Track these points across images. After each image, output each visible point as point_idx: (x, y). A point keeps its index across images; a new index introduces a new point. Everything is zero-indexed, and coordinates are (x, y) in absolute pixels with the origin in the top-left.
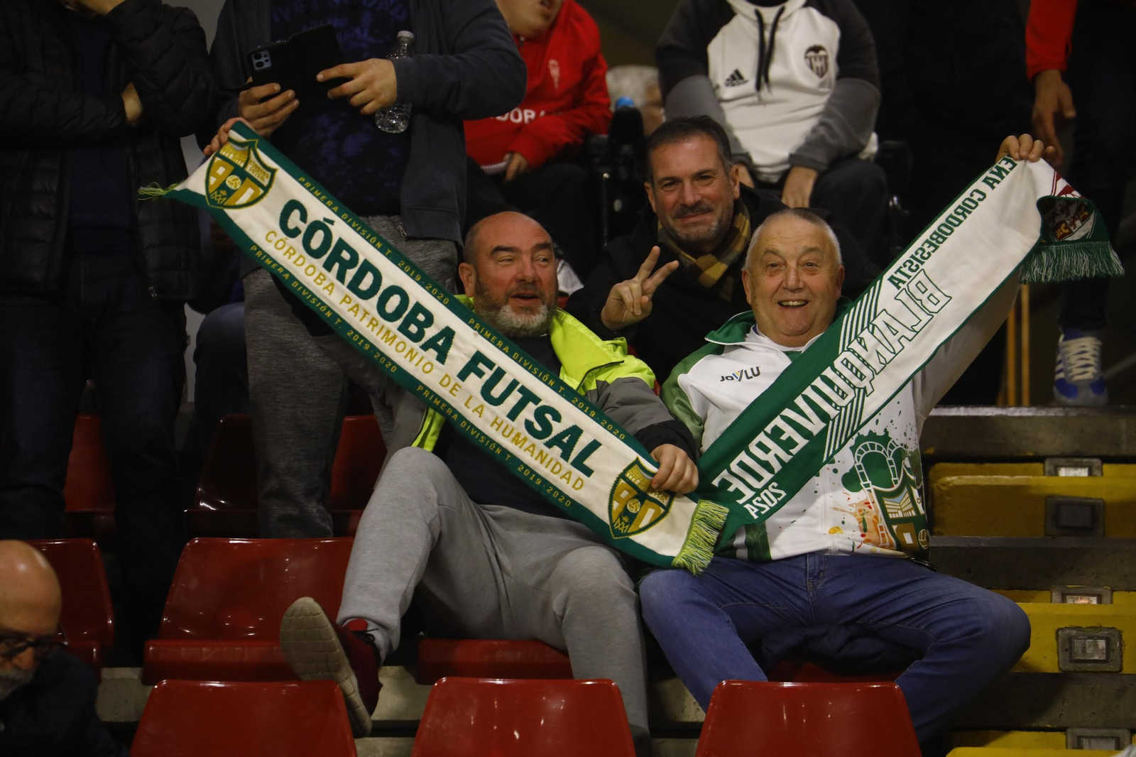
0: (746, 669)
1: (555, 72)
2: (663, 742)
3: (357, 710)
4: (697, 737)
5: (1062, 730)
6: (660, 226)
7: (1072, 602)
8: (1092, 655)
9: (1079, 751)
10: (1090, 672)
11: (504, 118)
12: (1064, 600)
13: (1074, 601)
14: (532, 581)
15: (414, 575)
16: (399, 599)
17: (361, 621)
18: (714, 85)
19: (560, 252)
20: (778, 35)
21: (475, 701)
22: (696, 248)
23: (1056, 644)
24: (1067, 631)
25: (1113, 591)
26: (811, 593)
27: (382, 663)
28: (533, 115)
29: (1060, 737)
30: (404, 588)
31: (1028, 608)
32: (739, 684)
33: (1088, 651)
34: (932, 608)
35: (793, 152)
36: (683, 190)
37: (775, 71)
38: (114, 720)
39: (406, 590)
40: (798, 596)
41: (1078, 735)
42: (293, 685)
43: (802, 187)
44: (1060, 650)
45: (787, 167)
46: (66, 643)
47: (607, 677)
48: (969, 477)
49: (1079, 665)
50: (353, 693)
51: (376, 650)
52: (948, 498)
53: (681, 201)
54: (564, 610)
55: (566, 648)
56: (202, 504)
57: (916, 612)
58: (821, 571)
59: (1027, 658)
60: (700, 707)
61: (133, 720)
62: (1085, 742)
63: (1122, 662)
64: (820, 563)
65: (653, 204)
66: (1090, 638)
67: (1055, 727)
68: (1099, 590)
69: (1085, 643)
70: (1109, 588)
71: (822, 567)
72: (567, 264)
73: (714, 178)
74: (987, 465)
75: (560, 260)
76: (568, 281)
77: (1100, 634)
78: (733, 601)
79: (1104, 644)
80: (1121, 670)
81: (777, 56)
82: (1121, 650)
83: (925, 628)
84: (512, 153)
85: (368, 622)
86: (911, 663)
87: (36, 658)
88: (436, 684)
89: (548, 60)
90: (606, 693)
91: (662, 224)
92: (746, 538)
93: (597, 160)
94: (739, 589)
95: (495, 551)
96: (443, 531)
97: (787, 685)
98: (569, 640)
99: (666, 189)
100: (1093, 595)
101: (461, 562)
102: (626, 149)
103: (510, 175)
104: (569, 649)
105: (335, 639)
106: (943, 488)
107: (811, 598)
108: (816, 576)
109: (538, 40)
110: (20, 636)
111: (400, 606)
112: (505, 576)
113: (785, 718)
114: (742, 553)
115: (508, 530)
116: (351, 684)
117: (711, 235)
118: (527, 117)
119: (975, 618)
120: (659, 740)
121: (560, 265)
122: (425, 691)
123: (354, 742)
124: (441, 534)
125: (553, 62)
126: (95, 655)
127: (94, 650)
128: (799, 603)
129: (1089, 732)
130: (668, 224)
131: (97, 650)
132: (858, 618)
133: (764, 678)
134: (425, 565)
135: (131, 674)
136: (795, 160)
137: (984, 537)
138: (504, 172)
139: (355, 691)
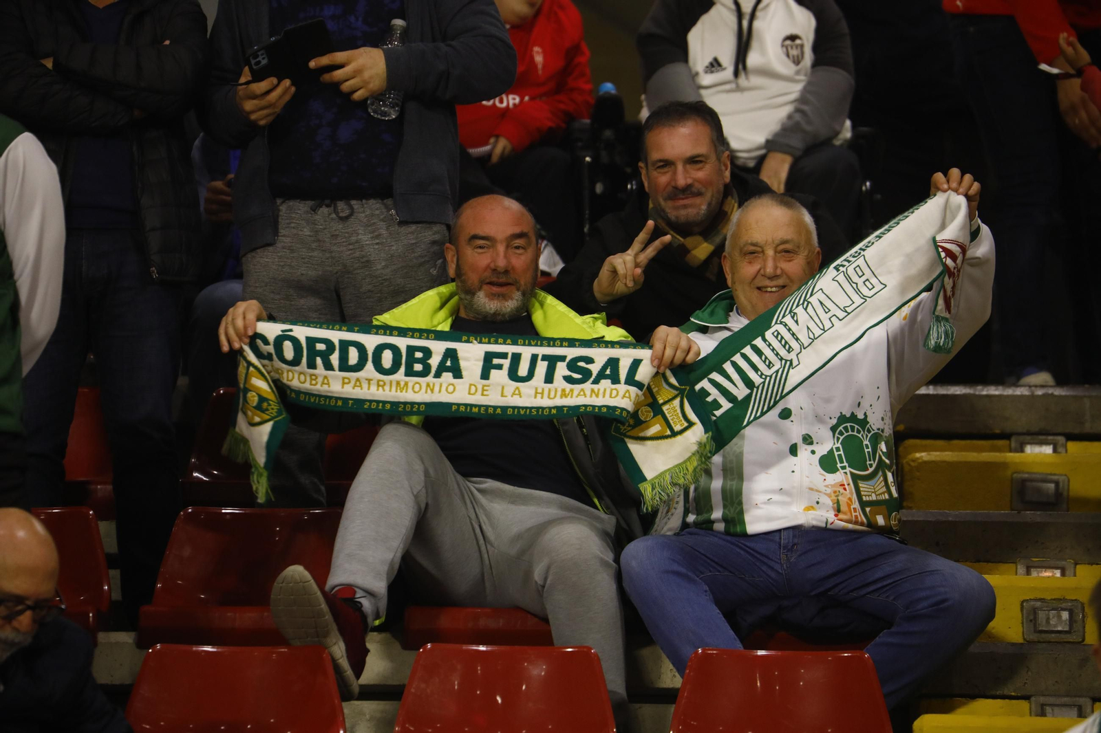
0: (723, 637)
1: (539, 59)
2: (640, 708)
3: (345, 674)
4: (674, 702)
5: (1026, 698)
6: (651, 206)
7: (1036, 575)
8: (1055, 626)
9: (1043, 718)
10: (1054, 642)
11: (491, 103)
12: (1028, 573)
13: (1038, 573)
14: (513, 551)
15: (401, 545)
16: (386, 568)
17: (349, 589)
18: (693, 72)
19: (543, 233)
20: (756, 24)
21: (459, 667)
22: (684, 229)
23: (1020, 615)
24: (1032, 603)
25: (1076, 564)
26: (785, 565)
27: (369, 630)
28: (517, 100)
29: (1024, 705)
30: (391, 557)
31: (994, 580)
32: (715, 652)
33: (1051, 622)
34: (901, 579)
35: (770, 137)
36: (675, 173)
37: (753, 59)
38: (109, 683)
39: (393, 559)
40: (772, 568)
41: (1041, 702)
42: (283, 650)
43: (777, 172)
44: (1025, 620)
45: (763, 152)
46: (63, 607)
47: (586, 645)
48: (938, 453)
49: (1044, 635)
50: (341, 658)
51: (364, 617)
52: (918, 474)
53: (673, 184)
54: (546, 579)
55: (547, 615)
56: (196, 474)
57: (885, 583)
58: (795, 544)
59: (993, 628)
60: (677, 674)
61: (128, 682)
62: (1048, 709)
63: (1084, 632)
64: (794, 536)
65: (646, 184)
66: (1053, 609)
67: (1019, 695)
68: (1063, 563)
69: (1048, 615)
70: (1072, 561)
71: (796, 541)
72: (549, 244)
73: (706, 163)
74: (956, 442)
75: (542, 241)
76: (550, 262)
77: (1064, 605)
78: (710, 571)
79: (1068, 616)
80: (1083, 640)
81: (755, 44)
82: (1084, 621)
83: (894, 599)
84: (497, 136)
85: (357, 590)
86: (880, 633)
87: (34, 621)
88: (421, 650)
89: (532, 48)
90: (586, 660)
91: (653, 203)
92: (723, 512)
93: (580, 144)
94: (716, 560)
95: (479, 522)
96: (430, 502)
97: (761, 653)
98: (549, 607)
99: (659, 170)
100: (1057, 568)
101: (447, 532)
102: (608, 134)
103: (495, 158)
104: (550, 617)
105: (324, 606)
106: (912, 464)
107: (785, 571)
108: (790, 549)
109: (523, 27)
110: (19, 599)
111: (387, 574)
112: (489, 546)
113: (759, 684)
114: (720, 527)
115: (492, 502)
116: (339, 649)
117: (700, 218)
118: (511, 102)
119: (942, 589)
120: (637, 706)
121: (543, 245)
122: (410, 656)
123: (341, 705)
124: (427, 505)
125: (537, 49)
126: (91, 619)
127: (91, 615)
128: (773, 575)
129: (1052, 700)
130: (660, 205)
131: (93, 615)
132: (830, 589)
133: (739, 646)
134: (411, 537)
135: (126, 638)
136: (772, 145)
137: (951, 512)
138: (489, 155)
139: (343, 656)
